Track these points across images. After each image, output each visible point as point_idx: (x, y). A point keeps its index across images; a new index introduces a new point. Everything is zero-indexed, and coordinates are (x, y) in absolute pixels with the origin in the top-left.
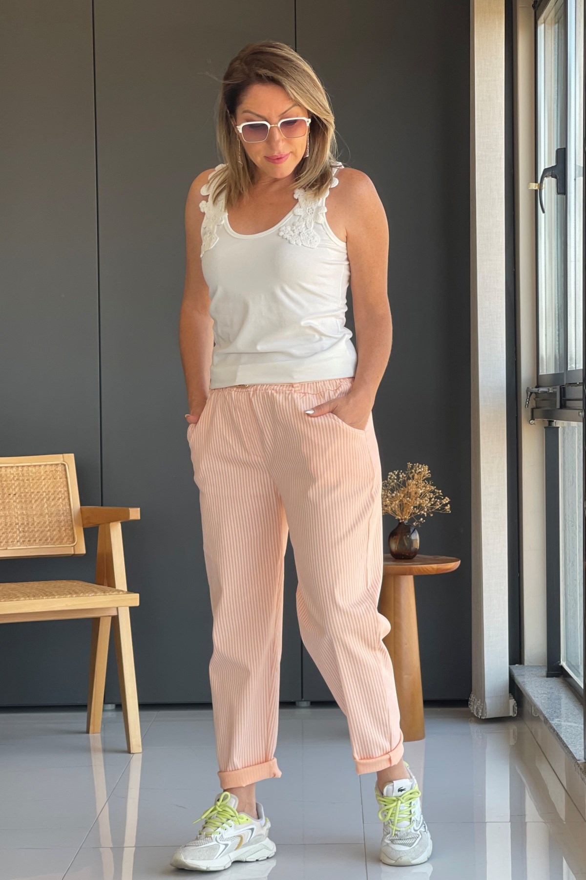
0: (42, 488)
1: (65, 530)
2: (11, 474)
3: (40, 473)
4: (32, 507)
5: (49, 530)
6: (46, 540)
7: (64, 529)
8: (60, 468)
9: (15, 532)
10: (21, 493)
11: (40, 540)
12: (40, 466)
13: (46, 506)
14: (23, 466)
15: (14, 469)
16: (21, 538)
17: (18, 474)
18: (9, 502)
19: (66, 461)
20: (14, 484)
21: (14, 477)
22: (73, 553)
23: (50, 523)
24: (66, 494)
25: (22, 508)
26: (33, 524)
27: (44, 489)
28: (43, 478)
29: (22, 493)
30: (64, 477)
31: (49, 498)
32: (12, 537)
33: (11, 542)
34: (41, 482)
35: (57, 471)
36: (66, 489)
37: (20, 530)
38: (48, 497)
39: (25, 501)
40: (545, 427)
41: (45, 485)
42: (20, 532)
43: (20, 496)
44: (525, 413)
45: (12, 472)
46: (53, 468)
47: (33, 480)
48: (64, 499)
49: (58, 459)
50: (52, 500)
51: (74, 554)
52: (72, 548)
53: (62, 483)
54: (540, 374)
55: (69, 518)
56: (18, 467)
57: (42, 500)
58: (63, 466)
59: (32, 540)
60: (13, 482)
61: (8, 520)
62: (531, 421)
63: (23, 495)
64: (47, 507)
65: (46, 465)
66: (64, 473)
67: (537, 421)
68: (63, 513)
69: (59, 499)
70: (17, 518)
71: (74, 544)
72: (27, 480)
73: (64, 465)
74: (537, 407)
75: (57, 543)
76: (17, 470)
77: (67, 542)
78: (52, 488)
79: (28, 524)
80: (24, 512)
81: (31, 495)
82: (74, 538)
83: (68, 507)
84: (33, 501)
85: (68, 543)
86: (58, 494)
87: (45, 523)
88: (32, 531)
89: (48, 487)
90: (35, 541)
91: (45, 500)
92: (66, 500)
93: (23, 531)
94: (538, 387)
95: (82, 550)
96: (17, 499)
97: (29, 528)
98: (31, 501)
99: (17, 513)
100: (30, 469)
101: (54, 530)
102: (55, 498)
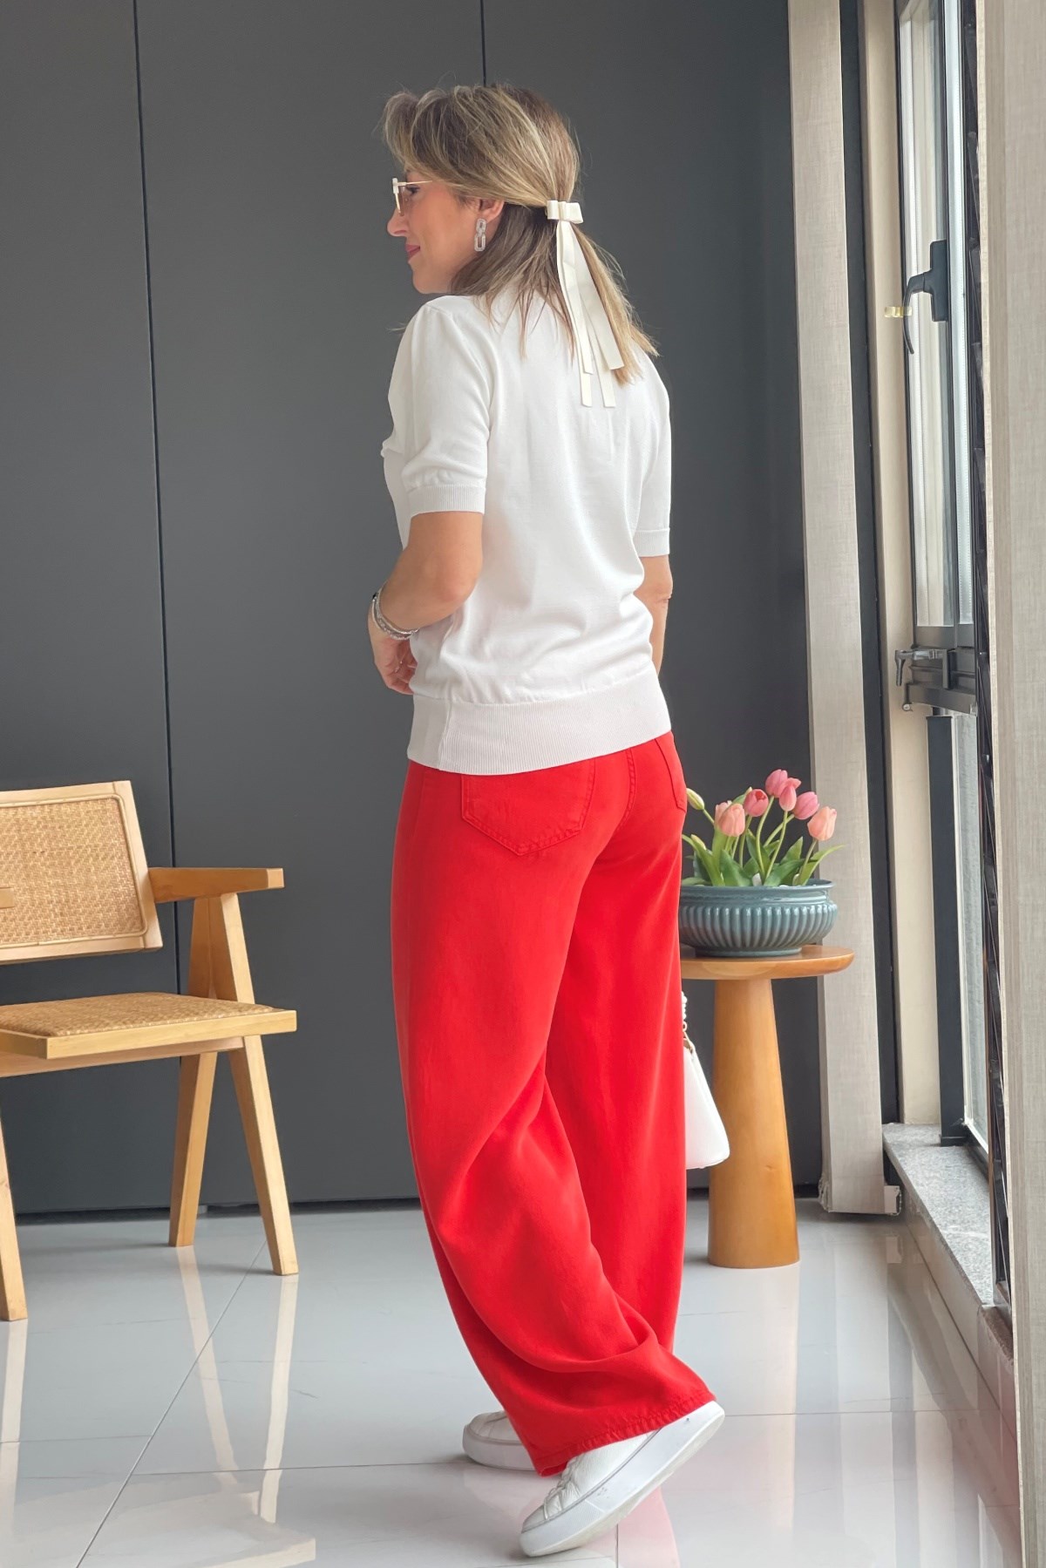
0: (84, 841)
1: (127, 910)
2: (33, 818)
3: (79, 815)
4: (72, 873)
5: (101, 911)
6: (98, 927)
7: (124, 907)
8: (110, 805)
9: (49, 916)
10: (52, 850)
11: (88, 928)
12: (78, 802)
13: (93, 869)
14: (51, 804)
15: (38, 810)
16: (58, 925)
17: (44, 818)
18: (34, 866)
19: (121, 794)
20: (40, 835)
21: (39, 823)
22: (143, 947)
23: (102, 897)
24: (124, 848)
25: (55, 874)
26: (75, 901)
27: (88, 842)
28: (84, 823)
29: (55, 849)
30: (118, 820)
31: (97, 855)
32: (45, 924)
33: (44, 933)
34: (82, 830)
35: (105, 811)
36: (122, 840)
37: (56, 910)
38: (94, 854)
39: (61, 864)
40: (927, 718)
41: (88, 834)
42: (56, 915)
43: (51, 855)
44: (894, 693)
45: (34, 815)
46: (98, 807)
47: (69, 827)
48: (121, 858)
49: (104, 789)
50: (103, 859)
51: (145, 949)
52: (141, 939)
53: (116, 830)
54: (918, 625)
55: (132, 887)
56: (43, 805)
57: (87, 860)
58: (114, 801)
59: (76, 927)
60: (38, 831)
61: (36, 896)
62: (905, 706)
63: (55, 853)
64: (96, 873)
65: (86, 801)
66: (117, 813)
67: (916, 706)
68: (121, 881)
69: (112, 858)
70: (50, 892)
71: (143, 933)
72: (60, 828)
73: (117, 800)
74: (915, 682)
75: (115, 931)
76: (43, 811)
77: (131, 928)
78: (101, 839)
79: (67, 901)
80: (60, 881)
81: (67, 853)
82: (142, 921)
83: (129, 871)
84: (73, 863)
85: (133, 930)
86: (111, 849)
87: (94, 898)
88: (75, 913)
89: (94, 838)
90: (80, 929)
91: (91, 859)
92: (125, 859)
93: (61, 914)
94: (915, 647)
95: (155, 939)
96: (46, 859)
97: (70, 908)
98: (69, 863)
99: (49, 883)
100: (63, 808)
101: (109, 910)
102: (106, 855)
